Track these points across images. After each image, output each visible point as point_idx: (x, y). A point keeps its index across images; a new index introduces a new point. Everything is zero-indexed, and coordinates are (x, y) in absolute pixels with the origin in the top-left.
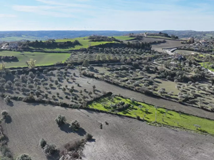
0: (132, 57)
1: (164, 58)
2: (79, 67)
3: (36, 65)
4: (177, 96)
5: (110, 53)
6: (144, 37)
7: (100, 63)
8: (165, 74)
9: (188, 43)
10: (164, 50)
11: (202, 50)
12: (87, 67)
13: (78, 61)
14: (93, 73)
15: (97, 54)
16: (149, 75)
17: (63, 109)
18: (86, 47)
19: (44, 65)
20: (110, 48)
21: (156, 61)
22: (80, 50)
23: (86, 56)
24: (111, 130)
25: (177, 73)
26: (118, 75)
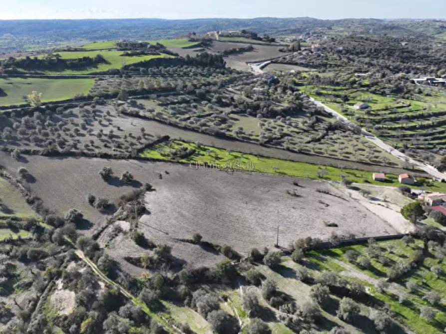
0: (195, 82)
1: (245, 81)
2: (113, 101)
3: (43, 101)
4: (258, 136)
5: (159, 76)
6: (216, 40)
7: (145, 94)
8: (245, 107)
9: (290, 51)
10: (249, 64)
11: (311, 64)
12: (125, 100)
13: (108, 91)
14: (136, 109)
15: (138, 78)
16: (221, 109)
17: (105, 160)
18: (119, 66)
19: (54, 100)
20: (158, 68)
21: (232, 87)
22: (108, 71)
23: (121, 83)
24: (173, 179)
25: (262, 104)
26: (175, 112)
